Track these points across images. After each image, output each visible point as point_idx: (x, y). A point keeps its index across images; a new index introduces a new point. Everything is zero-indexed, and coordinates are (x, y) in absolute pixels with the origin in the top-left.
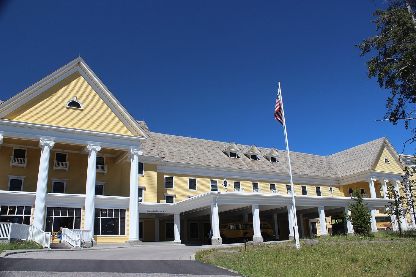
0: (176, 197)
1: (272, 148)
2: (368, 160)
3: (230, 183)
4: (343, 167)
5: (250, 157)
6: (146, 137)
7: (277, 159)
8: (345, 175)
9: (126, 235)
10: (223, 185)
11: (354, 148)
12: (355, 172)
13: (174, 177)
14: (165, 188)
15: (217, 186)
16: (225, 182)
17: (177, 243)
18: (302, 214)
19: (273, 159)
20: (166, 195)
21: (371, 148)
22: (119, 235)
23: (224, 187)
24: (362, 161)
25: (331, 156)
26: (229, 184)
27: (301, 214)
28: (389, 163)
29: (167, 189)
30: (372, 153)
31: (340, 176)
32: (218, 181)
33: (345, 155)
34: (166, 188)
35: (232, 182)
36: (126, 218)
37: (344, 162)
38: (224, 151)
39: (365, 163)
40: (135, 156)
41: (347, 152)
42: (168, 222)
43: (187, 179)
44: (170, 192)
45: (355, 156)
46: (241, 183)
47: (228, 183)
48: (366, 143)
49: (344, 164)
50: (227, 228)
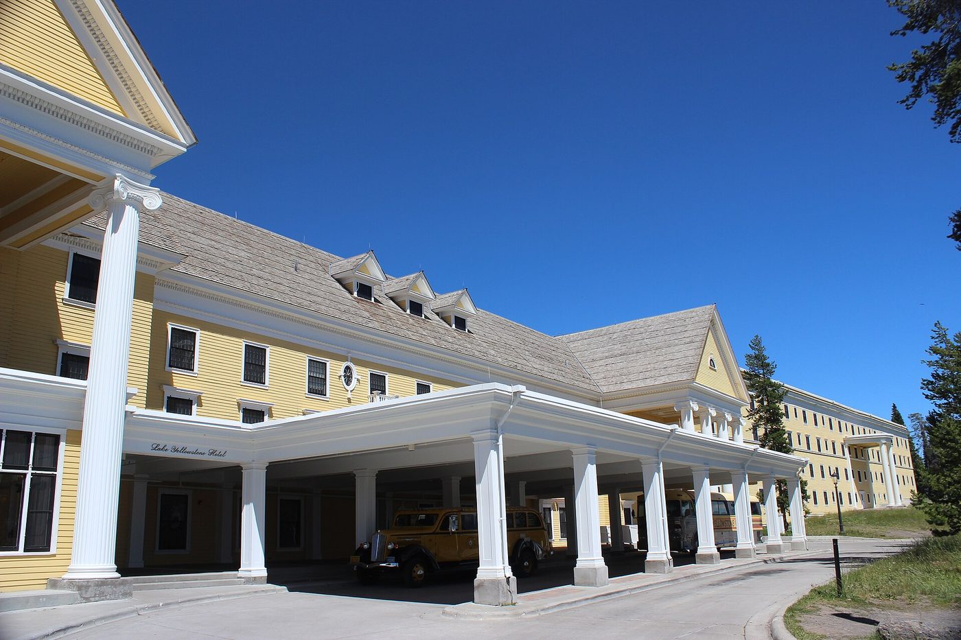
0: (200, 405)
1: (460, 292)
2: (679, 355)
3: (361, 375)
4: (609, 368)
5: (407, 305)
6: (183, 141)
7: (469, 324)
8: (618, 387)
9: (53, 550)
10: (343, 378)
11: (630, 324)
12: (649, 382)
13: (199, 334)
14: (167, 368)
15: (325, 379)
16: (348, 369)
17: (255, 580)
18: (525, 482)
19: (461, 323)
20: (168, 393)
21: (681, 329)
22: (21, 552)
23: (345, 384)
24: (661, 358)
25: (564, 338)
26: (359, 377)
27: (522, 482)
28: (715, 371)
29: (175, 370)
30: (688, 340)
31: (605, 389)
32: (330, 364)
33: (606, 338)
34: (170, 366)
35: (367, 372)
36: (59, 473)
37: (607, 354)
38: (337, 277)
39: (674, 363)
40: (127, 207)
41: (611, 331)
42: (167, 492)
43: (240, 345)
44: (182, 382)
45: (638, 343)
46: (390, 379)
47: (355, 375)
48: (663, 316)
49: (610, 361)
50: (436, 527)
